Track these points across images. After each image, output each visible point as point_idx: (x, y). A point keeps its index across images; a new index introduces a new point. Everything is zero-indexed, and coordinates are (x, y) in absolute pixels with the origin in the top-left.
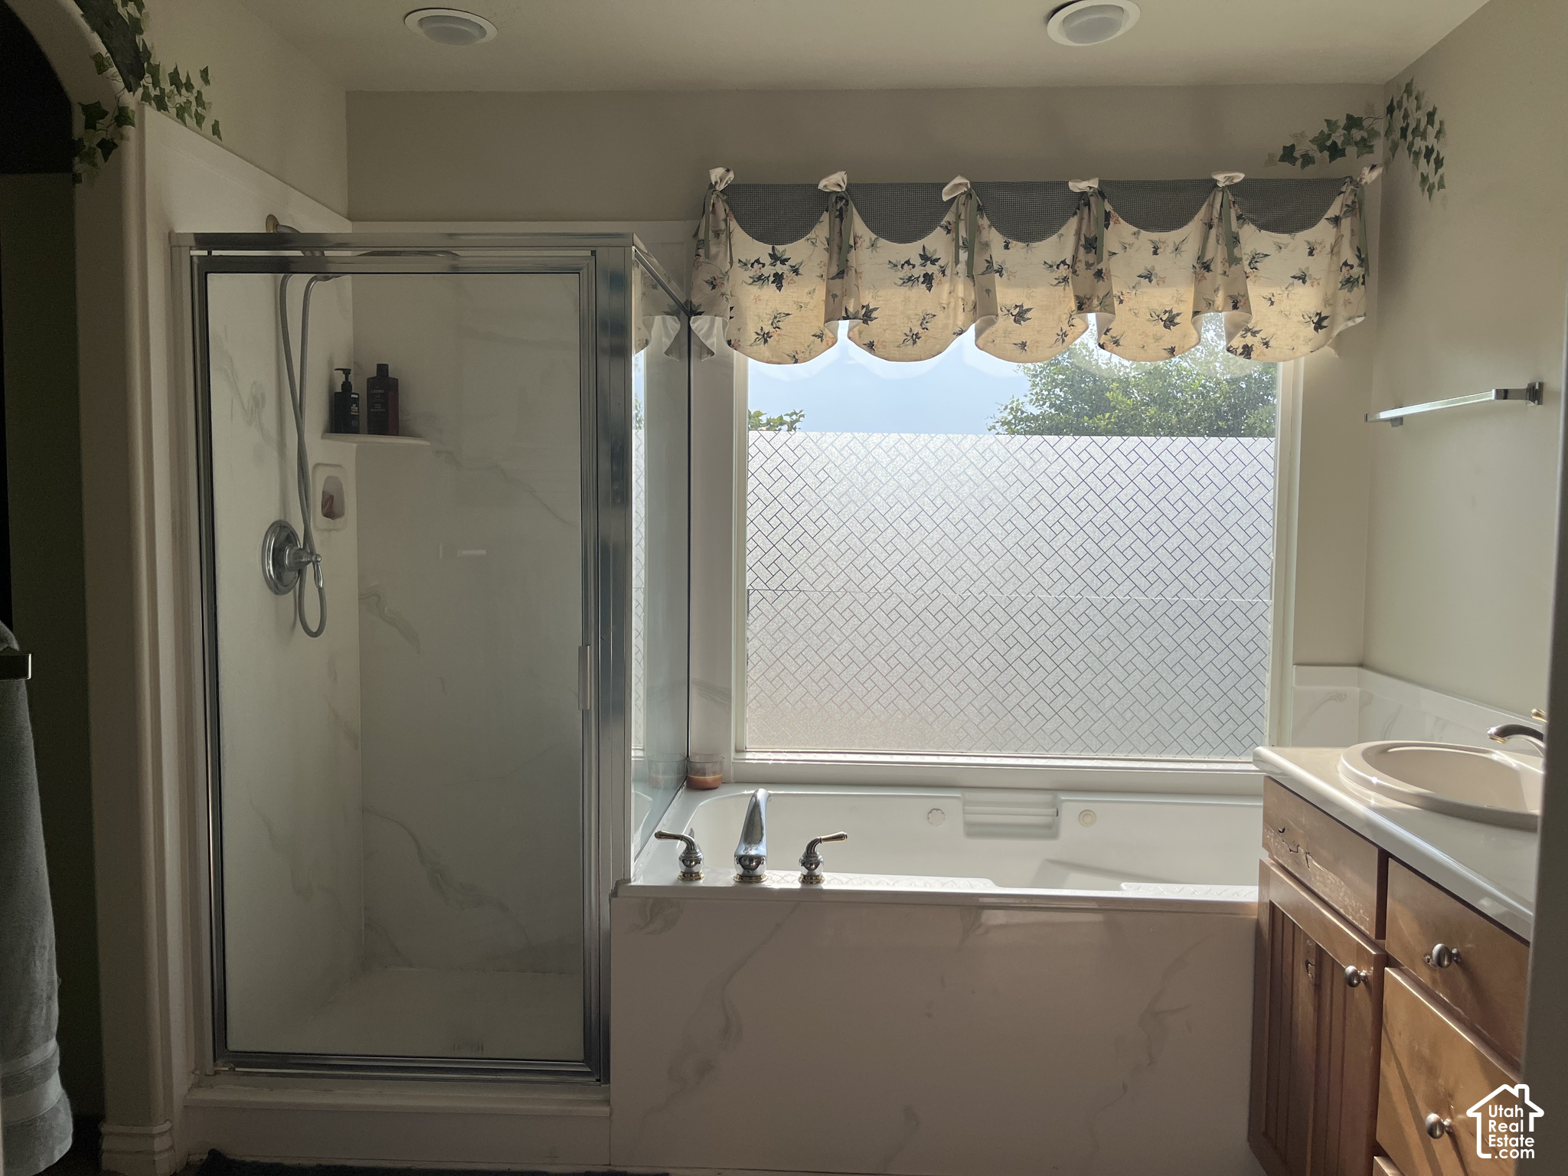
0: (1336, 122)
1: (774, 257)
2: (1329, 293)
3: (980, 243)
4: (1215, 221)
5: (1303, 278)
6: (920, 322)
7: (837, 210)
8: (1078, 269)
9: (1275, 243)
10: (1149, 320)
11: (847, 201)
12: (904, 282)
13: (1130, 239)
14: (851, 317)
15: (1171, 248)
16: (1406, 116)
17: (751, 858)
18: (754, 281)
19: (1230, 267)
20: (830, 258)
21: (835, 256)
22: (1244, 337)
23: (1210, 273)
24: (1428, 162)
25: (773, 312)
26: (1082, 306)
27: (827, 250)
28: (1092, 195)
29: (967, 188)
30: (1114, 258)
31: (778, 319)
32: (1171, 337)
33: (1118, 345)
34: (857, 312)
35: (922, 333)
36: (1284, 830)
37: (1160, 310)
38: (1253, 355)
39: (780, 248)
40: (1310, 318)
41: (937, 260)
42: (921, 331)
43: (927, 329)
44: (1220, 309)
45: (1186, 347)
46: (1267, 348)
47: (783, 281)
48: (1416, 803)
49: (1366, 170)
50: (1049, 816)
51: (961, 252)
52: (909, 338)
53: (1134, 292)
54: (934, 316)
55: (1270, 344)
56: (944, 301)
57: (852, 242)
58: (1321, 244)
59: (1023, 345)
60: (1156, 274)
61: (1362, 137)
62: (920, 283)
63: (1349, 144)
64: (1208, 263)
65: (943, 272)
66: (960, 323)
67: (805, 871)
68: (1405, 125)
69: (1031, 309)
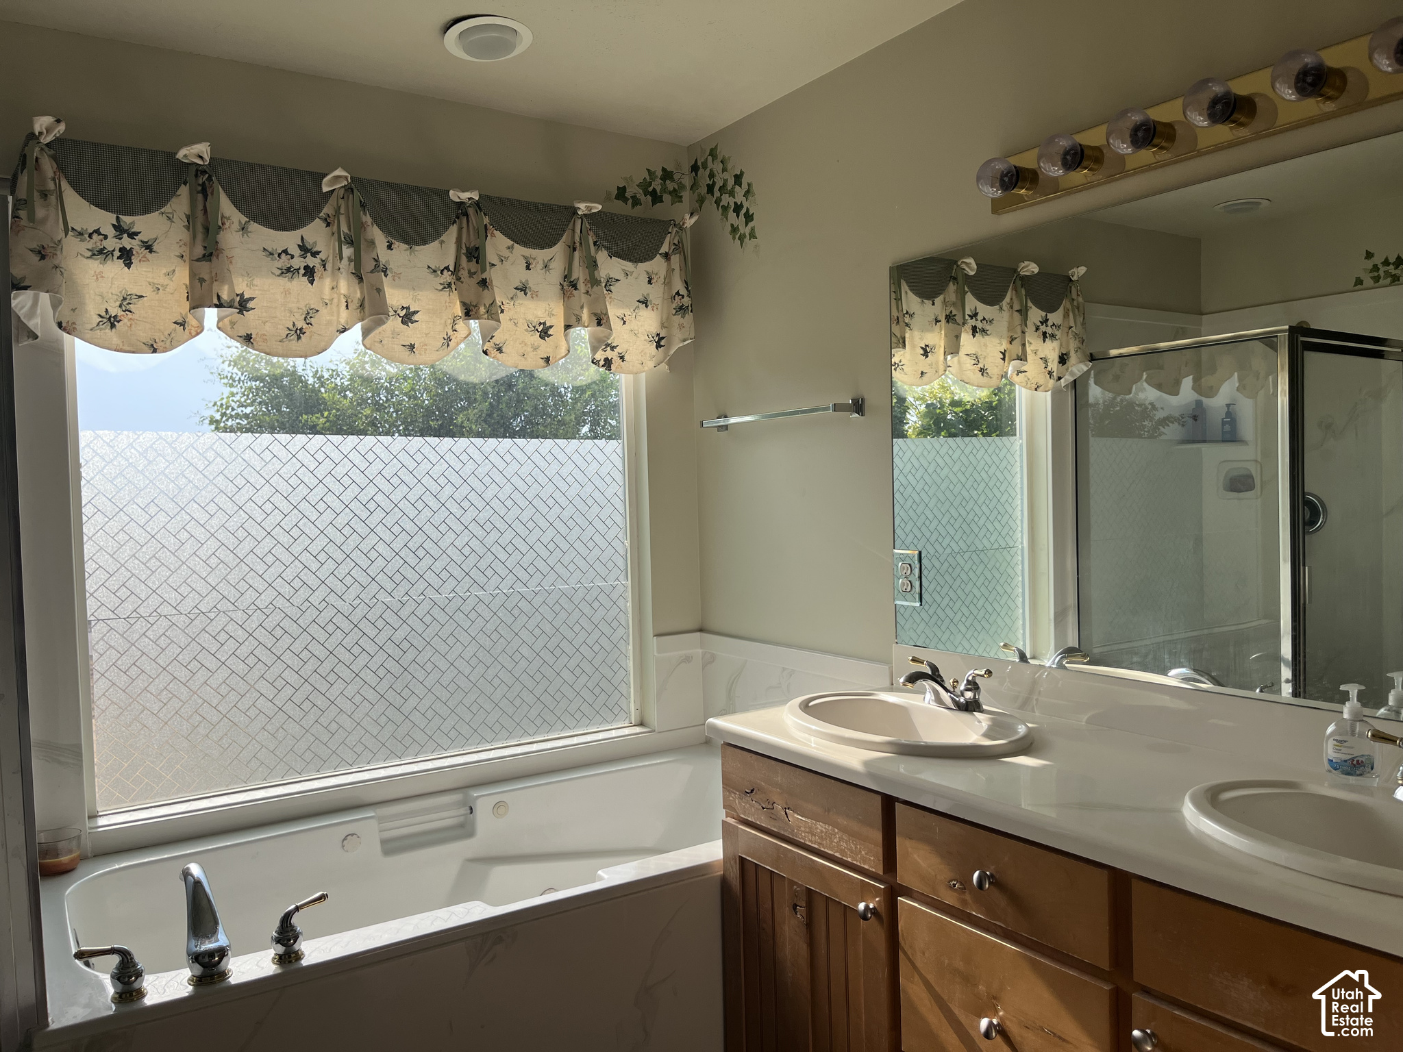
0: (655, 172)
1: (120, 229)
2: (664, 317)
3: (366, 240)
4: (578, 244)
5: (645, 302)
6: (304, 316)
7: (199, 185)
8: (462, 276)
9: (623, 270)
10: (527, 331)
11: (210, 177)
12: (283, 273)
13: (506, 253)
14: (226, 305)
15: (541, 265)
16: (712, 175)
17: (211, 954)
18: (94, 255)
19: (592, 288)
20: (194, 237)
21: (200, 236)
22: (605, 351)
23: (577, 291)
24: (738, 216)
25: (121, 292)
26: (469, 313)
27: (188, 228)
28: (469, 206)
29: (348, 181)
30: (493, 269)
31: (128, 301)
32: (546, 347)
33: (501, 352)
34: (233, 300)
35: (306, 328)
36: (752, 791)
37: (535, 322)
38: (613, 367)
39: (126, 220)
40: (653, 338)
41: (318, 253)
42: (305, 326)
43: (311, 325)
44: (586, 325)
45: (558, 357)
46: (623, 361)
47: (133, 257)
48: (889, 750)
49: (687, 216)
50: (461, 815)
51: (344, 247)
52: (293, 333)
53: (512, 303)
54: (317, 311)
55: (625, 358)
56: (327, 297)
57: (220, 224)
58: (656, 274)
59: (412, 347)
60: (530, 288)
61: (674, 188)
62: (300, 275)
63: (665, 192)
64: (574, 282)
65: (324, 266)
66: (343, 321)
67: (281, 949)
68: (711, 183)
69: (418, 312)
